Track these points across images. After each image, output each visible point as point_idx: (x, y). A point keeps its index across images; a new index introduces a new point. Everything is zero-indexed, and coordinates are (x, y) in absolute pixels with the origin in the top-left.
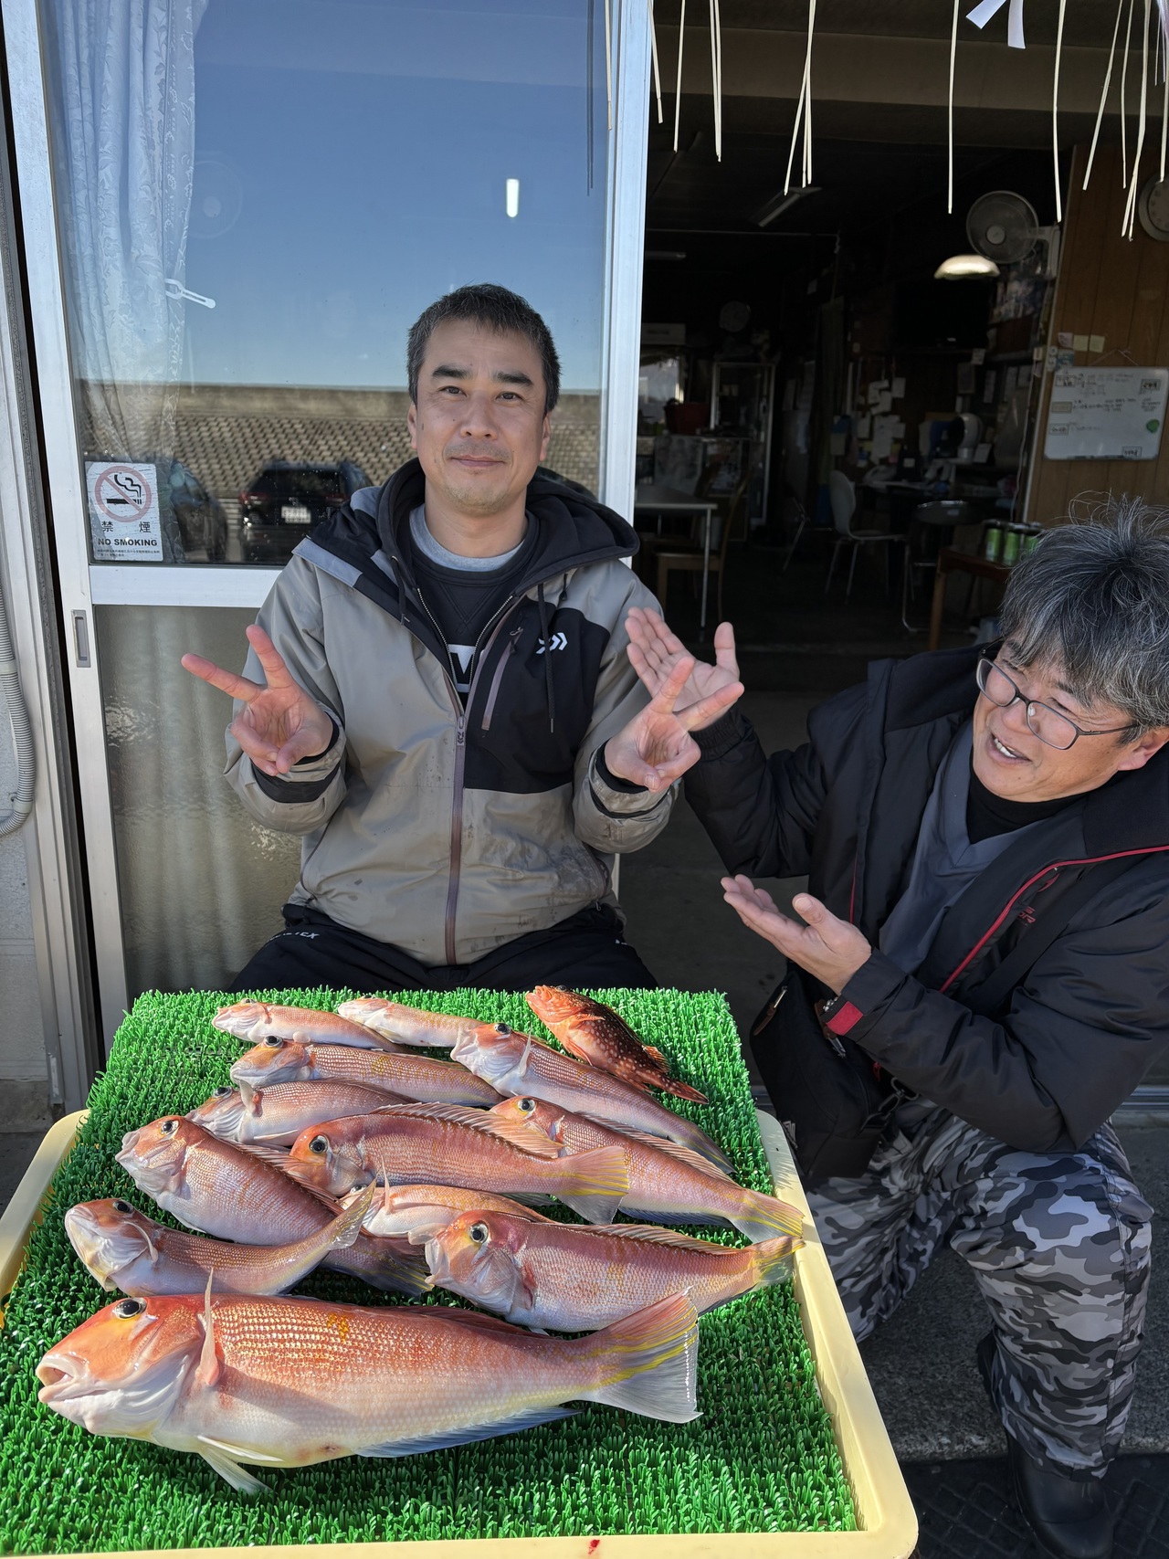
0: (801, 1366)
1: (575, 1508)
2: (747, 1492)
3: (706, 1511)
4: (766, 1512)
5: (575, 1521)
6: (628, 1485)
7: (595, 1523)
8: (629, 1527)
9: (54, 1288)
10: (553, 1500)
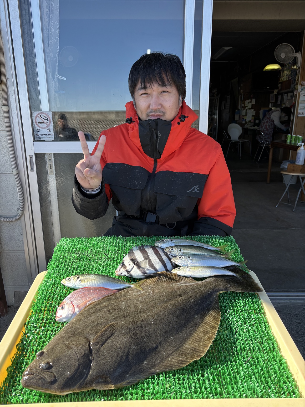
0: (273, 345)
1: (206, 389)
2: (262, 384)
3: (249, 390)
4: (269, 391)
5: (206, 393)
6: (222, 381)
7: (212, 393)
8: (224, 395)
9: (39, 320)
10: (198, 386)
